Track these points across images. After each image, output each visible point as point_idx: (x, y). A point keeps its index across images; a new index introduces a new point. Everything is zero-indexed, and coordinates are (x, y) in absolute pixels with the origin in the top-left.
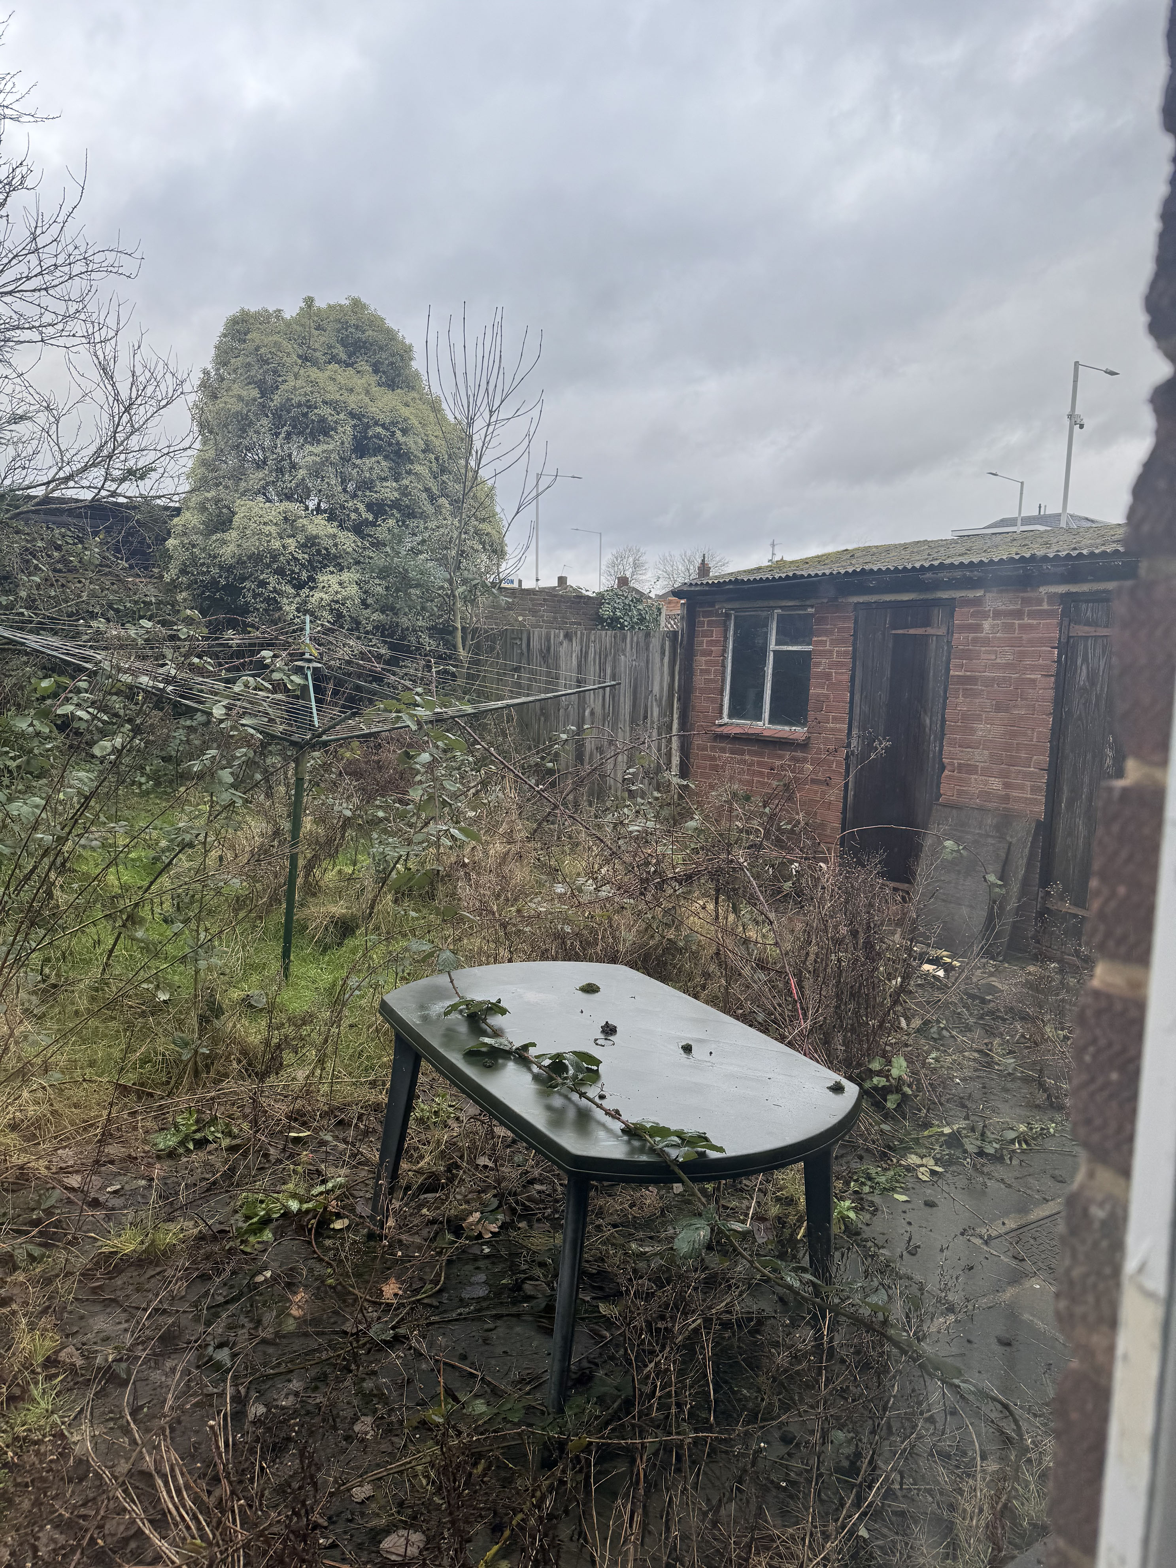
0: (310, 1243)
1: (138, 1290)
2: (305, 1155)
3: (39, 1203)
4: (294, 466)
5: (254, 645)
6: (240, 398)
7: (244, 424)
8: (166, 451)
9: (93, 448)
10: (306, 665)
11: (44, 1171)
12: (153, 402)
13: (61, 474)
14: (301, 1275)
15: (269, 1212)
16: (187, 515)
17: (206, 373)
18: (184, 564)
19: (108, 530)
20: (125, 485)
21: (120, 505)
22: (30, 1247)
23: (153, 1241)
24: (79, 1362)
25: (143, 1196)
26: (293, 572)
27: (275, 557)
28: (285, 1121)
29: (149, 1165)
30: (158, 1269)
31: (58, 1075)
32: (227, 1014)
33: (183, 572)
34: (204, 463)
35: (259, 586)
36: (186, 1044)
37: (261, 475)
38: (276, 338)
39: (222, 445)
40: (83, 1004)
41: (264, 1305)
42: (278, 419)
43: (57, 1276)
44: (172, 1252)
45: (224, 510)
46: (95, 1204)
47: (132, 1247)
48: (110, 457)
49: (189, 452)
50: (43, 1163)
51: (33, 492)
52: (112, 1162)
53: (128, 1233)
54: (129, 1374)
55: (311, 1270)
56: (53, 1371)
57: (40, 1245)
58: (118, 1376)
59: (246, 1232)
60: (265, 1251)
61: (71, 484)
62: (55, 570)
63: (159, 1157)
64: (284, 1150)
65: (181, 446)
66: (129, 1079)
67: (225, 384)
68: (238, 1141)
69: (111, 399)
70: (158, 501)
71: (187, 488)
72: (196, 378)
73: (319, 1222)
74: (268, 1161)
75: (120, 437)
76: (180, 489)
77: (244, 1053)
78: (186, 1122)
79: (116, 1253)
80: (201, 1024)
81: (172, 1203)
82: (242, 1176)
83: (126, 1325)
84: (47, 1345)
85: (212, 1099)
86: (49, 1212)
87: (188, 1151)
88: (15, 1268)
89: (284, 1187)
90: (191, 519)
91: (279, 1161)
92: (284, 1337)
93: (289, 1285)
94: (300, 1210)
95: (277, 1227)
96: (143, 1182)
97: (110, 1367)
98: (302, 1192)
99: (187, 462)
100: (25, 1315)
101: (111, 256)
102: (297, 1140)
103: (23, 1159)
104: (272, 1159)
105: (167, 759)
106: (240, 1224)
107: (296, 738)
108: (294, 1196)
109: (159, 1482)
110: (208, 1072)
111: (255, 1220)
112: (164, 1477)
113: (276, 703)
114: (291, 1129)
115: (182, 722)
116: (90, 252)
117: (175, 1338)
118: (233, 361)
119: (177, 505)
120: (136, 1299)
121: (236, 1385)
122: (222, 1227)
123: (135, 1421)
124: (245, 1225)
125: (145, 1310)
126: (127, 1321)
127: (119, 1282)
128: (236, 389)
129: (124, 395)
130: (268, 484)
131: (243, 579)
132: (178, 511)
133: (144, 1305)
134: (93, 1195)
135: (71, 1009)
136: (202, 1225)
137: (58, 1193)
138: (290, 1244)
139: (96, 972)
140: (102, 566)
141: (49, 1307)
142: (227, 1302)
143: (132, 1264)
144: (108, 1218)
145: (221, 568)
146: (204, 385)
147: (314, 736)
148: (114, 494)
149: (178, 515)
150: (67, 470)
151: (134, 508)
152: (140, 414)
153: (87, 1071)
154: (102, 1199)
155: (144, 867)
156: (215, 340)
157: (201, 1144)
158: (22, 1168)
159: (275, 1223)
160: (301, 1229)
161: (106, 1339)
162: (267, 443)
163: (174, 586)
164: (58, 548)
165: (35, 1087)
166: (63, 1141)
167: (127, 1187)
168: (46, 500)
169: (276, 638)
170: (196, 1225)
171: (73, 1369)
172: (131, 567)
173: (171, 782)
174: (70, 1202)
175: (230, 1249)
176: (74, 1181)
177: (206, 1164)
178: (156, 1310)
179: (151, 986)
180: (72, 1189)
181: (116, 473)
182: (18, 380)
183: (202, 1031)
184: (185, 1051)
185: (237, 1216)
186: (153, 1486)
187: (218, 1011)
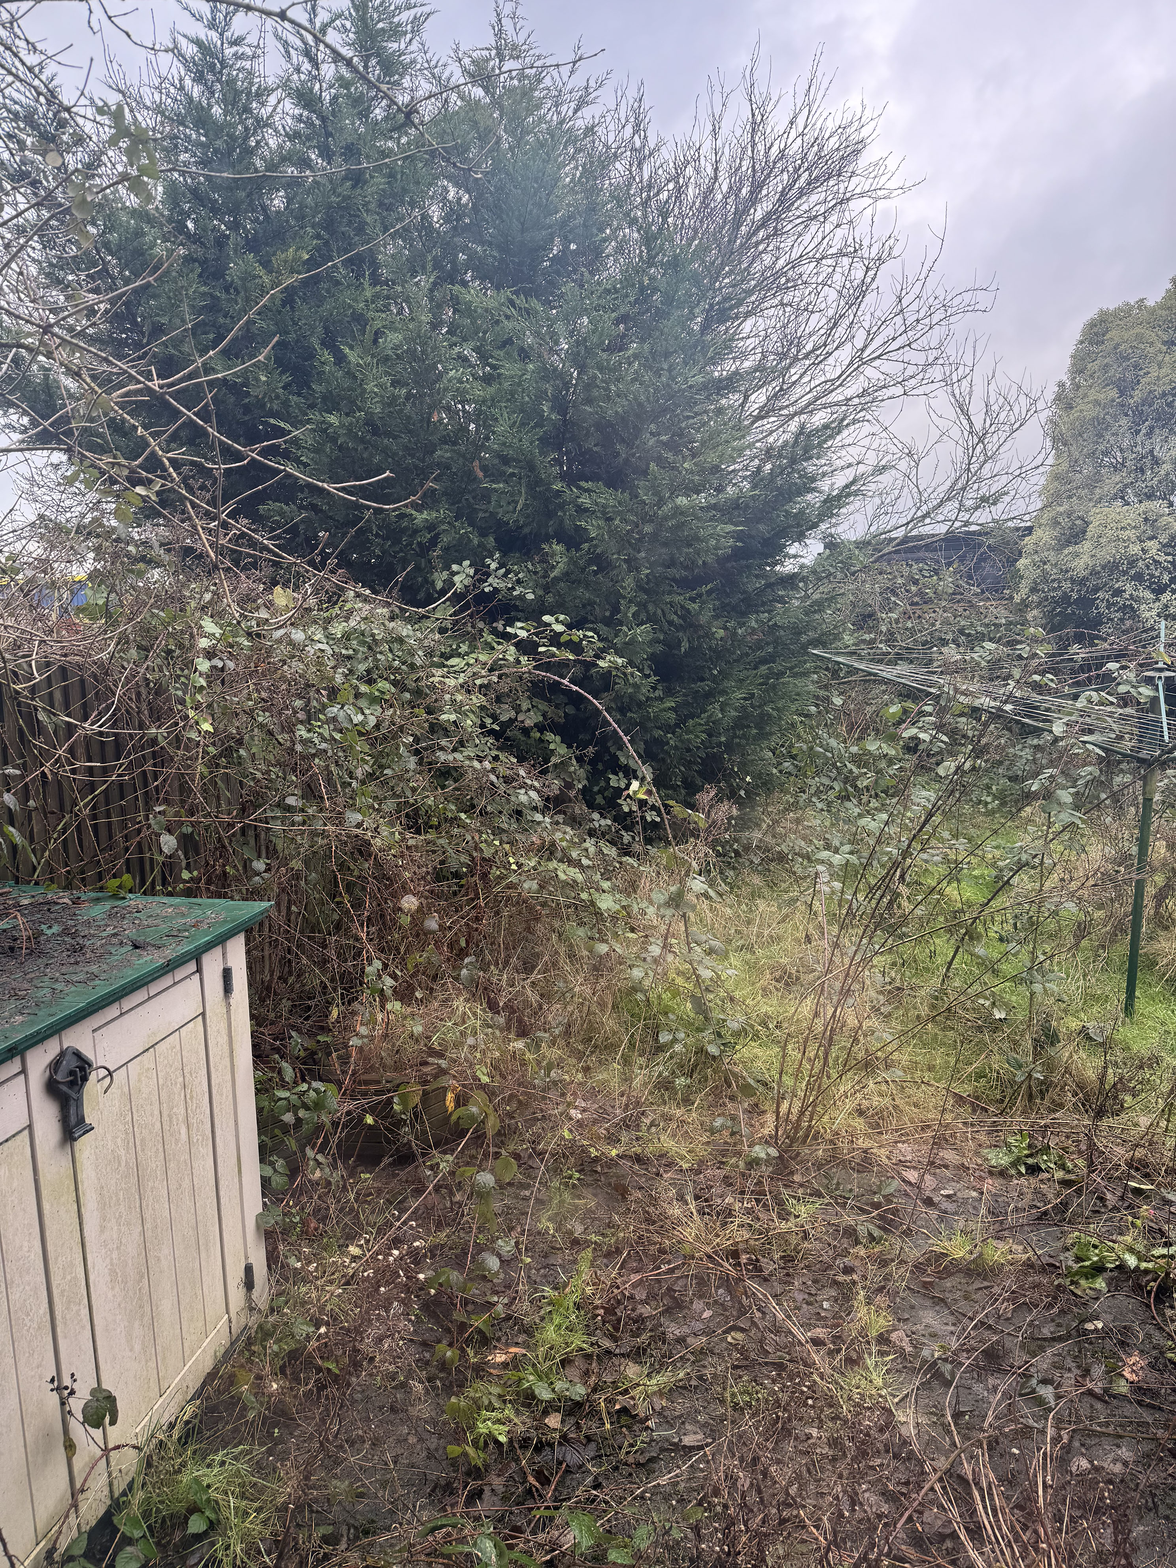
0: (1148, 1306)
1: (966, 1298)
2: (1145, 1210)
3: (879, 1187)
4: (1156, 462)
5: (1103, 657)
6: (1097, 403)
7: (1100, 427)
8: (1017, 473)
9: (948, 484)
10: (1157, 675)
11: (885, 1160)
12: (1007, 428)
13: (919, 514)
14: (1137, 1338)
15: (1102, 1259)
16: (1038, 533)
17: (1061, 385)
18: (1035, 582)
19: (962, 559)
20: (977, 514)
21: (973, 533)
22: (871, 1227)
23: (981, 1254)
24: (909, 1349)
25: (975, 1208)
26: (1152, 576)
27: (1132, 563)
28: (1124, 1167)
29: (982, 1179)
30: (986, 1284)
31: (900, 1073)
32: (1062, 1043)
33: (1034, 590)
34: (1056, 477)
35: (1113, 596)
36: (1020, 1066)
37: (1118, 478)
38: (1138, 330)
39: (1076, 454)
40: (924, 1011)
41: (1093, 1356)
42: (1139, 416)
43: (893, 1260)
44: (1000, 1271)
45: (1078, 522)
46: (929, 1202)
47: (961, 1254)
48: (964, 489)
49: (1041, 470)
50: (883, 1152)
51: (894, 534)
52: (946, 1167)
53: (959, 1239)
54: (953, 1377)
55: (1148, 1336)
56: (885, 1348)
57: (879, 1227)
58: (942, 1375)
59: (1077, 1273)
60: (1097, 1299)
61: (928, 521)
62: (912, 604)
63: (991, 1173)
64: (1122, 1198)
65: (1033, 465)
66: (965, 1090)
67: (1080, 393)
68: (1073, 1177)
69: (966, 433)
70: (1010, 524)
71: (1039, 505)
72: (1050, 395)
73: (1159, 1286)
74: (1105, 1206)
75: (974, 468)
76: (1031, 508)
77: (1081, 1086)
78: (1019, 1145)
79: (946, 1255)
80: (1035, 1048)
81: (1002, 1222)
82: (1074, 1214)
83: (952, 1328)
84: (880, 1323)
85: (1046, 1126)
86: (888, 1199)
87: (1020, 1174)
88: (857, 1242)
89: (1120, 1238)
90: (1044, 535)
91: (1115, 1209)
92: (1115, 1397)
93: (1123, 1344)
94: (1137, 1267)
95: (1112, 1279)
96: (974, 1194)
97: (935, 1363)
98: (1140, 1247)
99: (1039, 480)
100: (863, 1288)
101: (967, 297)
102: (1138, 1192)
103: (867, 1144)
104: (1110, 1204)
105: (1014, 779)
106: (1070, 1263)
107: (1143, 755)
108: (1131, 1250)
109: (976, 1494)
110: (1043, 1099)
111: (1087, 1263)
112: (981, 1490)
113: (1124, 718)
114: (1130, 1177)
115: (1029, 741)
116: (949, 298)
117: (998, 1357)
118: (1089, 366)
119: (1029, 524)
120: (963, 1306)
121: (1059, 1429)
122: (1051, 1261)
123: (956, 1424)
124: (1076, 1266)
125: (972, 1319)
126: (954, 1325)
127: (948, 1284)
128: (1093, 395)
129: (978, 426)
130: (1126, 486)
131: (1096, 589)
132: (1029, 530)
133: (970, 1314)
134: (928, 1193)
135: (913, 1013)
136: (1031, 1253)
137: (896, 1184)
138: (1126, 1302)
139: (935, 982)
140: (956, 595)
141: (884, 1287)
142: (1054, 1339)
143: (960, 1271)
144: (941, 1219)
145: (1073, 581)
146: (1058, 398)
147: (1164, 753)
148: (967, 523)
149: (1030, 534)
150: (924, 508)
151: (987, 533)
152: (992, 442)
153: (926, 1074)
154: (936, 1199)
155: (987, 885)
156: (1071, 349)
157: (1034, 1170)
158: (865, 1152)
159: (1108, 1274)
160: (1139, 1288)
161: (933, 1335)
162: (1125, 444)
163: (1025, 605)
164: (916, 582)
165: (879, 1079)
166: (903, 1136)
167: (959, 1194)
168: (906, 539)
169: (1126, 649)
170: (1025, 1251)
171: (902, 1352)
172: (983, 592)
173: (1016, 801)
174: (907, 1195)
175: (1059, 1285)
176: (912, 1176)
177: (1037, 1191)
178: (982, 1323)
179: (987, 1003)
180: (909, 1183)
181: (969, 503)
182: (884, 434)
183: (1037, 1055)
184: (1019, 1073)
185: (1067, 1254)
186: (970, 1494)
187: (1052, 1038)
